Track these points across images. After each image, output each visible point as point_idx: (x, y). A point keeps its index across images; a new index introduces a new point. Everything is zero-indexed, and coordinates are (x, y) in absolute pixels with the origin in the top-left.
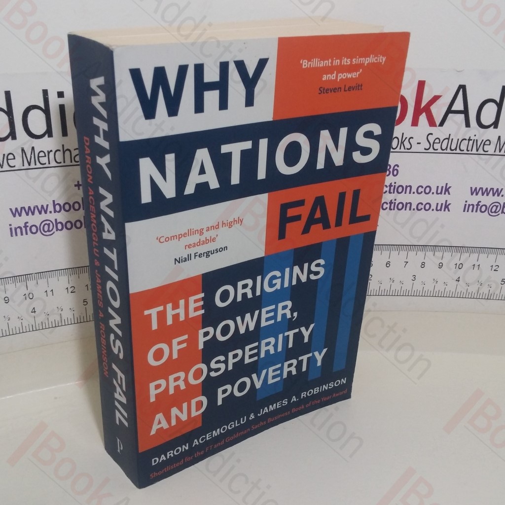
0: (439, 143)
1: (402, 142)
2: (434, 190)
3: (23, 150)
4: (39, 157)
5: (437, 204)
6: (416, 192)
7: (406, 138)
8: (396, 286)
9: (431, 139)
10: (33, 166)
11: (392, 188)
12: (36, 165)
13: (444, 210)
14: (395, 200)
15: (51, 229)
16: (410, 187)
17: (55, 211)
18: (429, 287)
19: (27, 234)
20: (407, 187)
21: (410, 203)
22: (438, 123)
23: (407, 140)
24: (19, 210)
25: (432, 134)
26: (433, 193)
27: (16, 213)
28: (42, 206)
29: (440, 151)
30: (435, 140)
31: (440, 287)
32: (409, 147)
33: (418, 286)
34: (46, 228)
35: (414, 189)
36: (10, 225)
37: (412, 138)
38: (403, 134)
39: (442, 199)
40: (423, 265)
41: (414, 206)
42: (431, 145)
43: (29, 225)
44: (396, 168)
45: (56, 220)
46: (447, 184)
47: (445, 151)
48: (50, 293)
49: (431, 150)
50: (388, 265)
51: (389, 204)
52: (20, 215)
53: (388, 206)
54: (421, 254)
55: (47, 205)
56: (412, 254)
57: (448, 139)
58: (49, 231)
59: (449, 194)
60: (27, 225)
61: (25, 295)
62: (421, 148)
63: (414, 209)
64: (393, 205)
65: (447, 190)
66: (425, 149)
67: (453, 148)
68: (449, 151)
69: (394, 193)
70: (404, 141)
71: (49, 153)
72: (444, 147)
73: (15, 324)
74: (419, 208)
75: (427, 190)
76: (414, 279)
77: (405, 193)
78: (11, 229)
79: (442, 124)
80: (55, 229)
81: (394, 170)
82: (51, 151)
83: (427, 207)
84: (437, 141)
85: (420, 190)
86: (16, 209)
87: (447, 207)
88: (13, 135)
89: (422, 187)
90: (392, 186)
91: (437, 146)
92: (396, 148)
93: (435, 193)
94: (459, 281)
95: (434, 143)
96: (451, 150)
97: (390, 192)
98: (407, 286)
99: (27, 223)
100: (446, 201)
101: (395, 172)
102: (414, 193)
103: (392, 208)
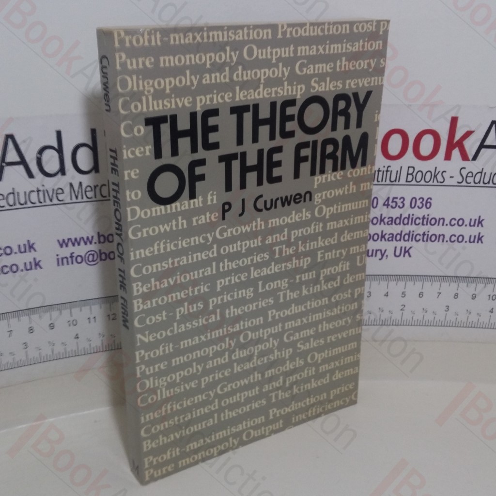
0: (472, 176)
1: (435, 176)
2: (467, 222)
3: (71, 185)
4: (86, 191)
5: (471, 236)
6: (449, 225)
7: (439, 172)
8: (429, 317)
9: (464, 172)
10: (80, 199)
11: (425, 220)
12: (82, 198)
13: (478, 242)
14: (428, 232)
15: (95, 259)
16: (443, 219)
17: (100, 242)
18: (462, 318)
19: (72, 263)
20: (440, 219)
21: (443, 235)
22: (471, 157)
23: (440, 174)
24: (66, 241)
25: (464, 168)
26: (466, 225)
27: (63, 244)
28: (88, 238)
29: (473, 184)
30: (468, 174)
31: (473, 318)
32: (442, 180)
33: (451, 317)
34: (91, 258)
35: (447, 221)
36: (58, 255)
37: (445, 172)
38: (436, 168)
39: (475, 231)
40: (456, 296)
41: (447, 238)
42: (464, 179)
43: (75, 255)
44: (429, 200)
45: (100, 251)
46: (480, 217)
47: (478, 185)
48: (92, 320)
49: (464, 183)
50: (421, 296)
51: (422, 236)
52: (67, 246)
53: (421, 237)
54: (454, 285)
55: (92, 237)
56: (445, 285)
57: (481, 173)
58: (93, 261)
59: (482, 226)
60: (74, 255)
61: (69, 322)
62: (454, 182)
63: (447, 241)
64: (426, 237)
65: (480, 222)
66: (458, 183)
67: (486, 181)
68: (481, 184)
69: (427, 224)
70: (437, 174)
71: (95, 187)
72: (477, 180)
73: (59, 349)
74: (452, 240)
75: (460, 222)
76: (447, 310)
77: (438, 225)
78: (58, 259)
79: (475, 158)
80: (99, 260)
81: (427, 203)
82: (97, 186)
83: (460, 239)
84: (470, 175)
85: (453, 222)
86: (64, 241)
87: (480, 239)
88: (62, 171)
89: (455, 219)
90: (425, 218)
91: (470, 180)
92: (429, 181)
93: (468, 225)
94: (492, 312)
95: (467, 177)
96: (484, 183)
97: (423, 224)
98: (441, 316)
99: (73, 253)
100: (479, 233)
101: (428, 205)
102: (447, 225)
103: (425, 239)
